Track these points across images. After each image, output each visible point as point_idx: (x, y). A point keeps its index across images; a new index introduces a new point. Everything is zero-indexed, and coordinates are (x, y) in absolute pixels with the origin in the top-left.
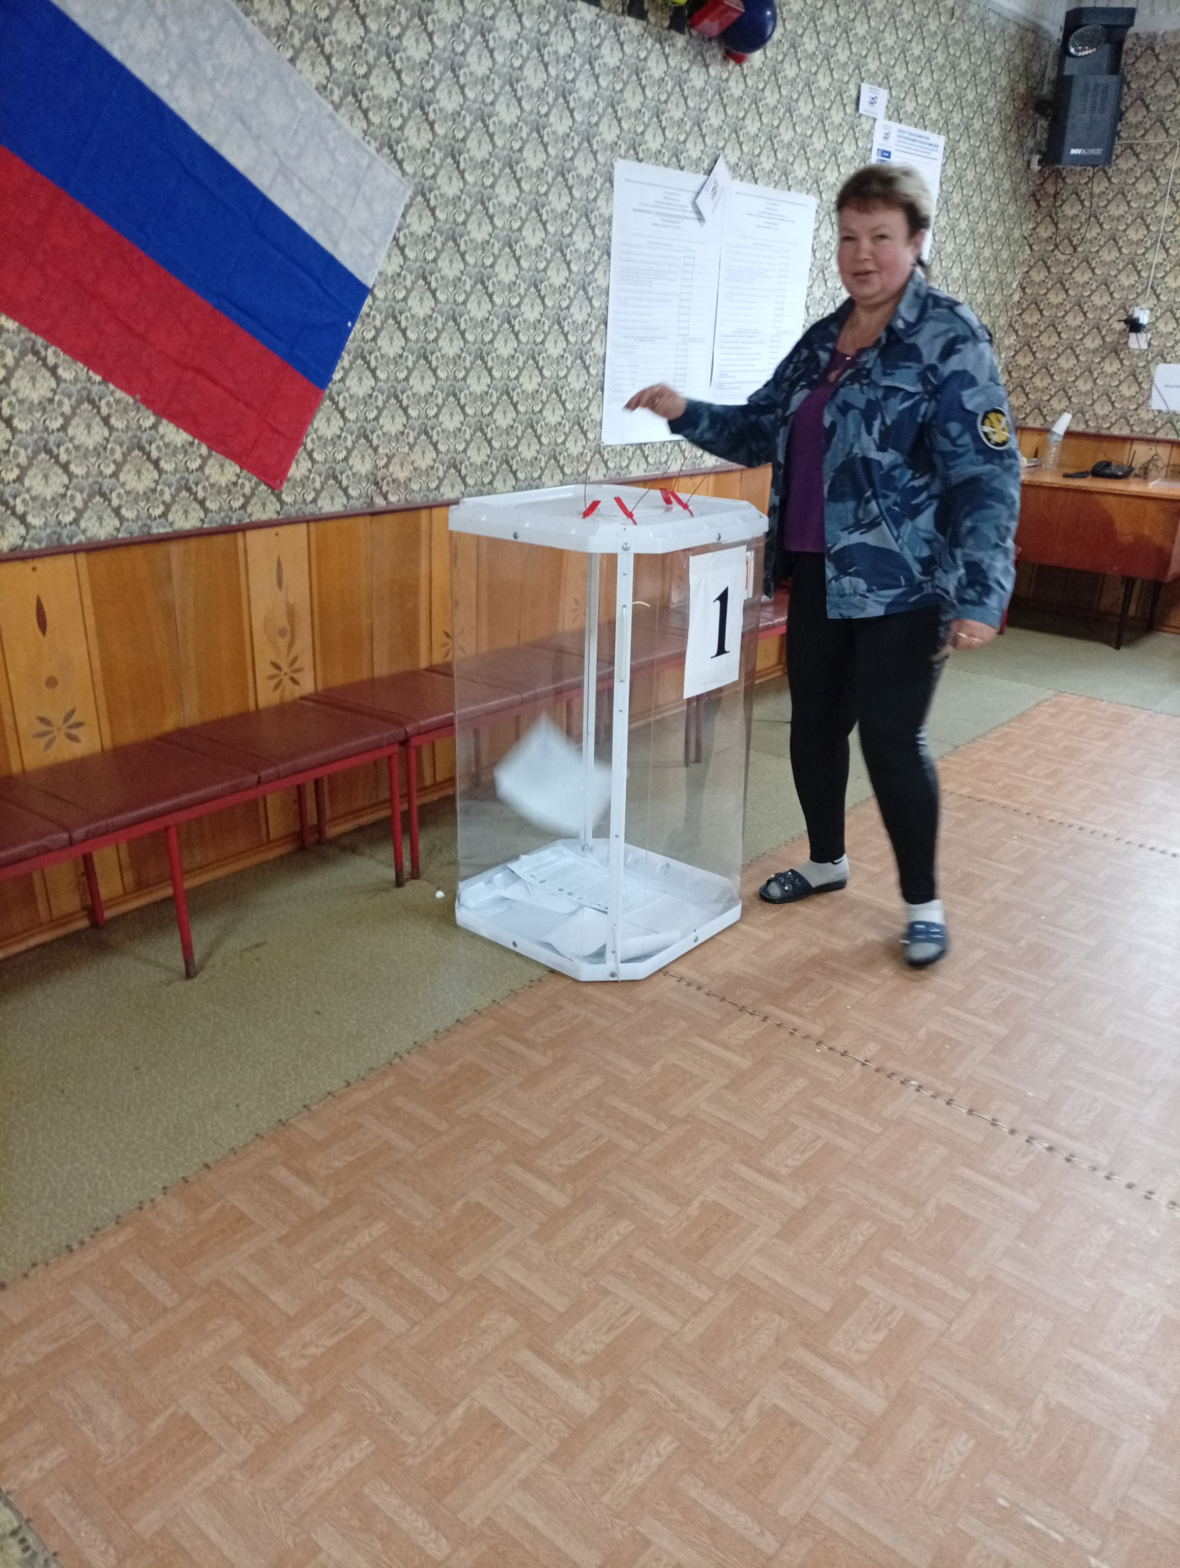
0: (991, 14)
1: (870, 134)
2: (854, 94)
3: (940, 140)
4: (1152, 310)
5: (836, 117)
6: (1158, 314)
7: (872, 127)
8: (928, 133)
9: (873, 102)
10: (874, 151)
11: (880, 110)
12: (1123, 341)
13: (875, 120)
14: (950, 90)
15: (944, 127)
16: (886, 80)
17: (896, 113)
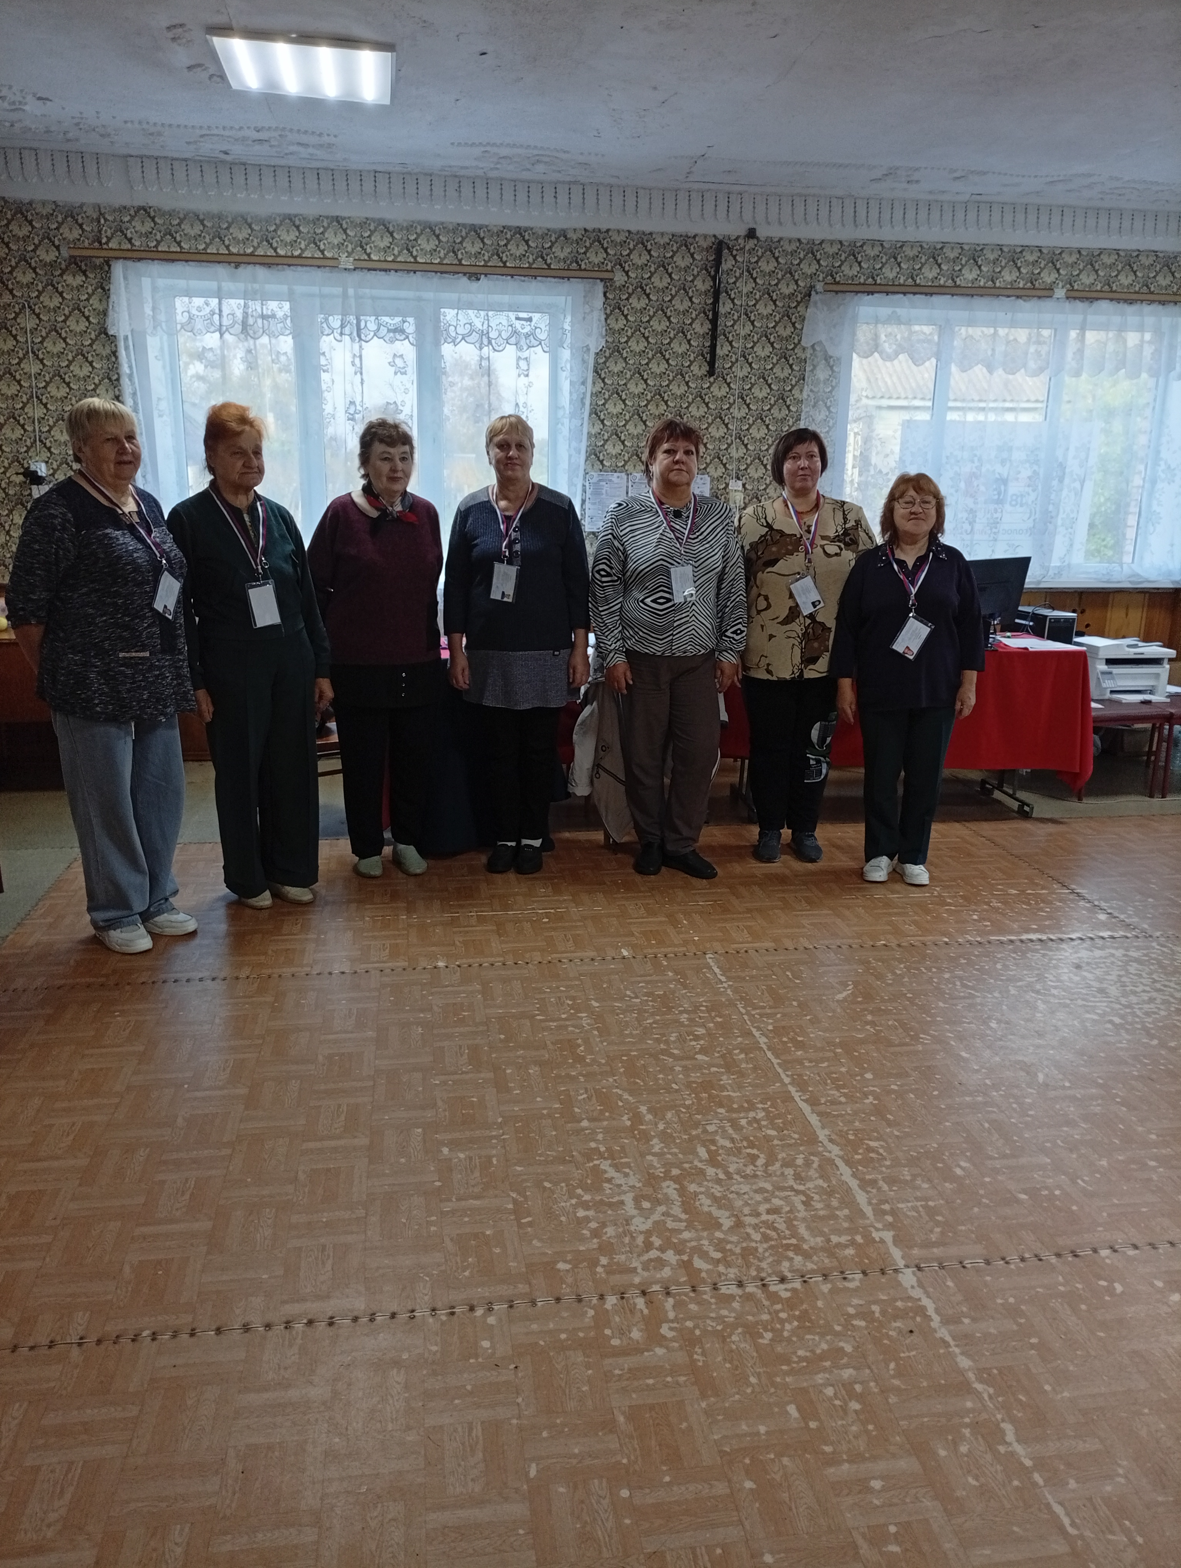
4: (47, 462)
6: (55, 466)
12: (26, 493)
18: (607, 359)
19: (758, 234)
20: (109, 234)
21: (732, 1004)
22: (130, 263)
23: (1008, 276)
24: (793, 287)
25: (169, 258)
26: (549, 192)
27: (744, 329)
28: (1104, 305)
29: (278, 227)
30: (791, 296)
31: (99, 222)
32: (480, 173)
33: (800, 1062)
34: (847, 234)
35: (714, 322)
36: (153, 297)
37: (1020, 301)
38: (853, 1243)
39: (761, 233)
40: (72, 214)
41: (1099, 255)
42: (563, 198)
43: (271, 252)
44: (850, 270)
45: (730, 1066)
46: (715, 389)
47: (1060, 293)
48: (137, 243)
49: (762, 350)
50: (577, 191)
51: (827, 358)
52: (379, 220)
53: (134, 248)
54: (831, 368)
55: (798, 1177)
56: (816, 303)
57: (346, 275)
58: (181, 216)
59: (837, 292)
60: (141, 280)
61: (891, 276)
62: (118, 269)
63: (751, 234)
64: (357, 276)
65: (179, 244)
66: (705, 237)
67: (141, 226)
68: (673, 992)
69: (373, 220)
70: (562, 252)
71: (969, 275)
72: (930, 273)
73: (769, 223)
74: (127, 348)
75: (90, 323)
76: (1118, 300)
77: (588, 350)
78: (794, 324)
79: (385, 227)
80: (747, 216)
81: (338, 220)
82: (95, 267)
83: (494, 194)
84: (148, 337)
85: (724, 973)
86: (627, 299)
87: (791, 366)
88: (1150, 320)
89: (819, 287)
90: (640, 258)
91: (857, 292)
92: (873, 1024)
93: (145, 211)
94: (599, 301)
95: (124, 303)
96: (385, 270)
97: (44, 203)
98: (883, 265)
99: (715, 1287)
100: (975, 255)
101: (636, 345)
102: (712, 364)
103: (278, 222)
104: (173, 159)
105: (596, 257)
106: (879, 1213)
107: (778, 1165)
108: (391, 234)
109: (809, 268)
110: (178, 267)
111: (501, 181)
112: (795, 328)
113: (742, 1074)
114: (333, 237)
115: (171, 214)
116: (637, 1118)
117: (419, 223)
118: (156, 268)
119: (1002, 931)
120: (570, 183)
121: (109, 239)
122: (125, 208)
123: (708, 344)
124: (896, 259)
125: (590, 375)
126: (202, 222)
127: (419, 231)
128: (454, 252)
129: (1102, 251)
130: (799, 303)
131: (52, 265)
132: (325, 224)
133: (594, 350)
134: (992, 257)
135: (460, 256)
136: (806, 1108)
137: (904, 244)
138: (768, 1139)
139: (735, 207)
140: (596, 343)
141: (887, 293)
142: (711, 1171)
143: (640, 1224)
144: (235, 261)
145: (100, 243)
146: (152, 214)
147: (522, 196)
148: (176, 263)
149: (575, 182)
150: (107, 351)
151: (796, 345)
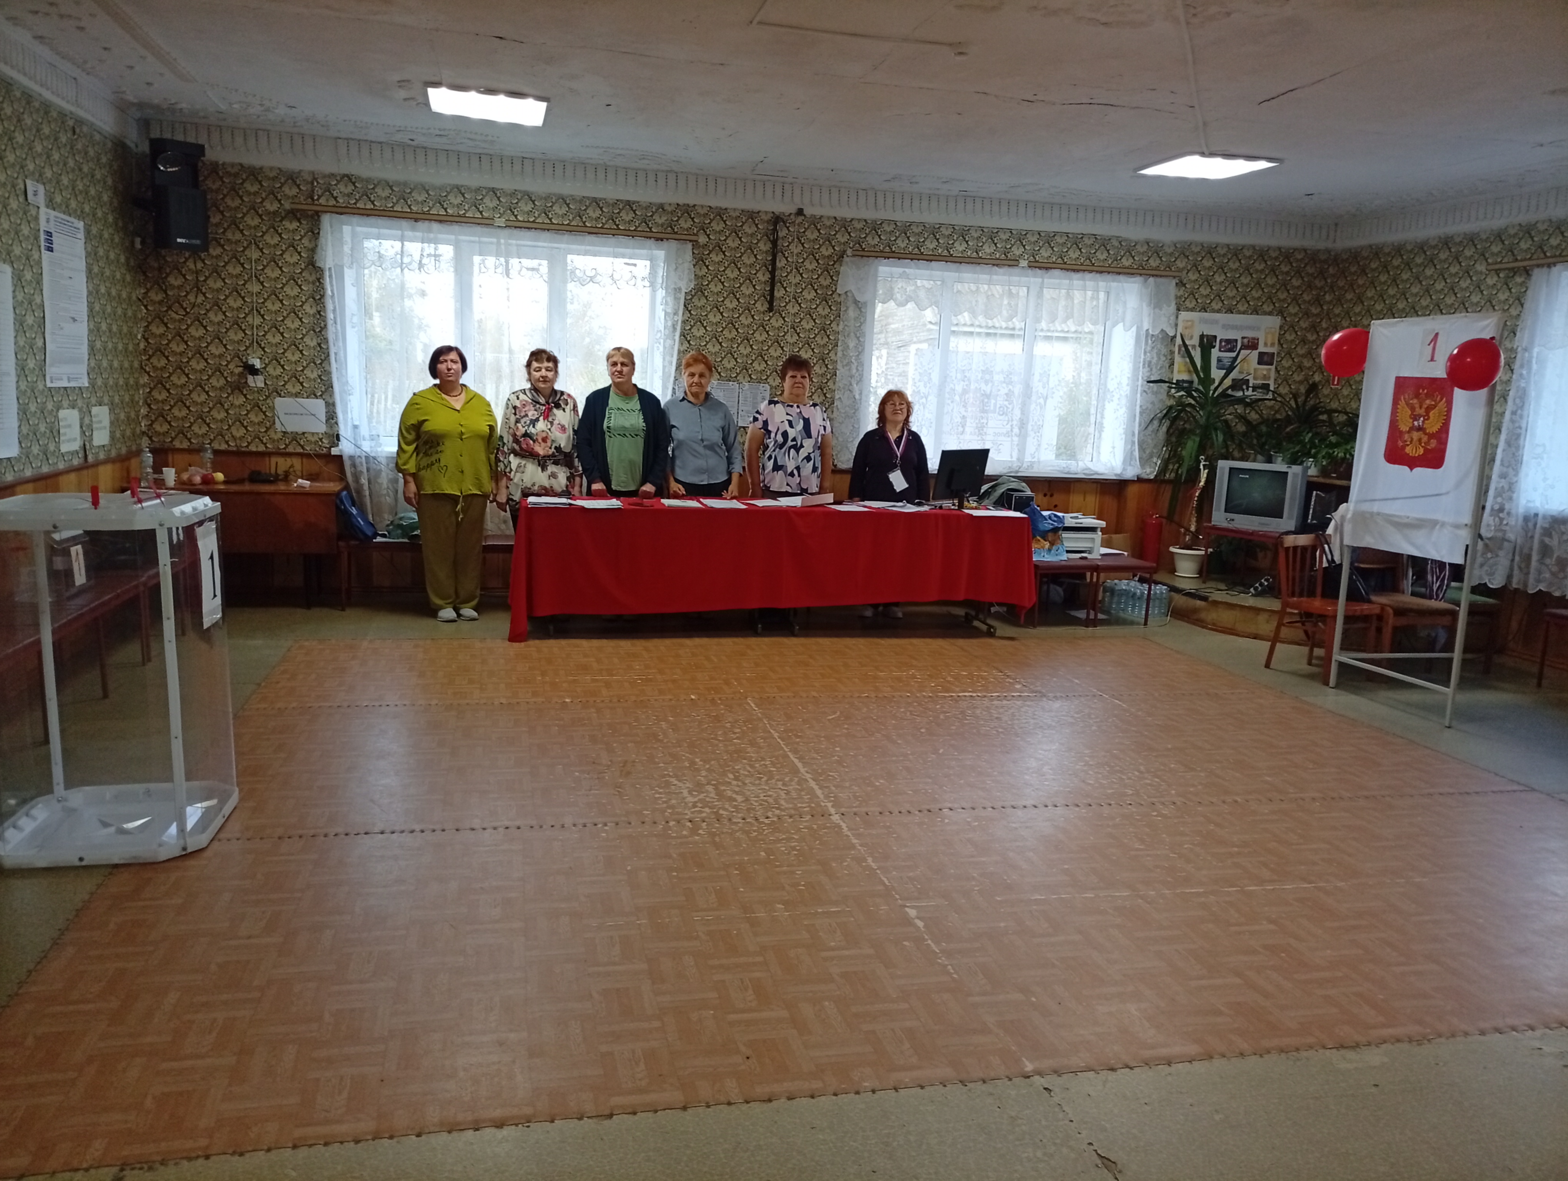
0: (95, 133)
1: (36, 218)
2: (22, 187)
3: (81, 225)
4: (261, 359)
5: (14, 204)
6: (267, 362)
7: (38, 213)
8: (72, 219)
9: (35, 194)
10: (42, 233)
11: (41, 200)
12: (243, 381)
13: (38, 208)
14: (81, 187)
15: (81, 216)
16: (40, 179)
17: (51, 204)
18: (693, 296)
19: (805, 212)
20: (320, 193)
21: (760, 720)
22: (334, 215)
23: (988, 249)
24: (831, 250)
25: (366, 213)
26: (651, 178)
27: (794, 279)
28: (1057, 272)
29: (448, 193)
30: (829, 257)
31: (313, 184)
32: (601, 162)
33: (798, 743)
34: (870, 215)
35: (773, 273)
36: (352, 240)
37: (995, 267)
38: (809, 806)
39: (808, 211)
40: (292, 178)
41: (1054, 236)
42: (662, 182)
43: (443, 212)
44: (873, 241)
45: (753, 743)
46: (773, 321)
47: (1024, 263)
48: (341, 201)
49: (809, 295)
50: (672, 178)
51: (856, 302)
52: (525, 192)
53: (338, 205)
54: (860, 309)
55: (784, 785)
56: (847, 263)
57: (499, 231)
58: (376, 182)
59: (862, 256)
60: (342, 229)
61: (903, 245)
62: (326, 220)
63: (800, 212)
64: (507, 232)
65: (373, 202)
66: (766, 212)
67: (344, 188)
68: (723, 714)
69: (520, 191)
70: (660, 219)
71: (959, 247)
72: (931, 245)
73: (813, 205)
74: (330, 276)
75: (301, 256)
76: (1067, 270)
77: (680, 289)
78: (831, 277)
79: (529, 197)
80: (797, 199)
81: (494, 190)
82: (307, 217)
83: (611, 176)
84: (345, 269)
85: (757, 706)
86: (708, 254)
87: (830, 307)
88: (1090, 284)
89: (849, 252)
90: (717, 226)
91: (877, 257)
92: (847, 729)
93: (349, 178)
94: (689, 256)
95: (330, 244)
96: (528, 228)
97: (271, 169)
98: (897, 238)
99: (730, 820)
100: (964, 233)
101: (715, 288)
102: (771, 303)
103: (448, 190)
104: (371, 142)
105: (685, 224)
106: (827, 797)
107: (773, 781)
108: (533, 202)
109: (842, 238)
110: (372, 220)
111: (616, 169)
112: (833, 280)
113: (760, 747)
114: (490, 202)
115: (368, 180)
116: (693, 763)
117: (555, 195)
118: (355, 219)
119: (947, 690)
120: (667, 171)
121: (319, 197)
122: (333, 175)
123: (768, 289)
124: (906, 234)
125: (682, 307)
126: (391, 187)
127: (554, 200)
128: (580, 216)
129: (1055, 234)
130: (835, 262)
131: (275, 213)
132: (484, 193)
133: (684, 290)
134: (976, 235)
135: (584, 219)
136: (796, 761)
137: (912, 223)
138: (770, 771)
139: (788, 194)
140: (686, 284)
141: (899, 259)
142: (735, 783)
143: (690, 799)
144: (416, 217)
145: (313, 199)
146: (354, 180)
147: (631, 179)
148: (370, 218)
149: (671, 171)
150: (312, 278)
151: (833, 292)
